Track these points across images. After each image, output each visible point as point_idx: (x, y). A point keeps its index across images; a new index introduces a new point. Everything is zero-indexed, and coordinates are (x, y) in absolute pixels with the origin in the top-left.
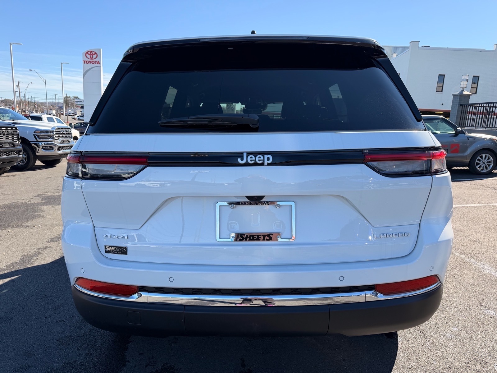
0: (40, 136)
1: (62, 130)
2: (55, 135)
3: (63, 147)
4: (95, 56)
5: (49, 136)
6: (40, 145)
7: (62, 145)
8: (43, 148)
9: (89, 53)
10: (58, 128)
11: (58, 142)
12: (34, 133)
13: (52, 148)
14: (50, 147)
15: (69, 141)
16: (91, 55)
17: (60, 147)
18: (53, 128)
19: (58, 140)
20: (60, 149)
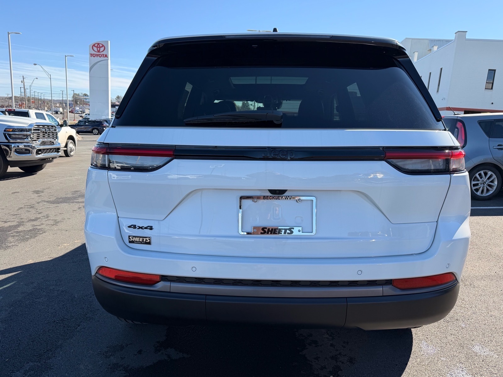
0: (13, 136)
1: (43, 128)
2: (33, 134)
3: (44, 150)
4: (102, 49)
5: (24, 135)
6: (12, 147)
7: (42, 147)
8: (16, 151)
9: (96, 45)
10: (37, 126)
11: (37, 145)
12: (5, 131)
13: (27, 151)
14: (26, 150)
15: (54, 143)
16: (98, 47)
17: (40, 150)
18: (31, 125)
19: (37, 141)
20: (40, 152)
